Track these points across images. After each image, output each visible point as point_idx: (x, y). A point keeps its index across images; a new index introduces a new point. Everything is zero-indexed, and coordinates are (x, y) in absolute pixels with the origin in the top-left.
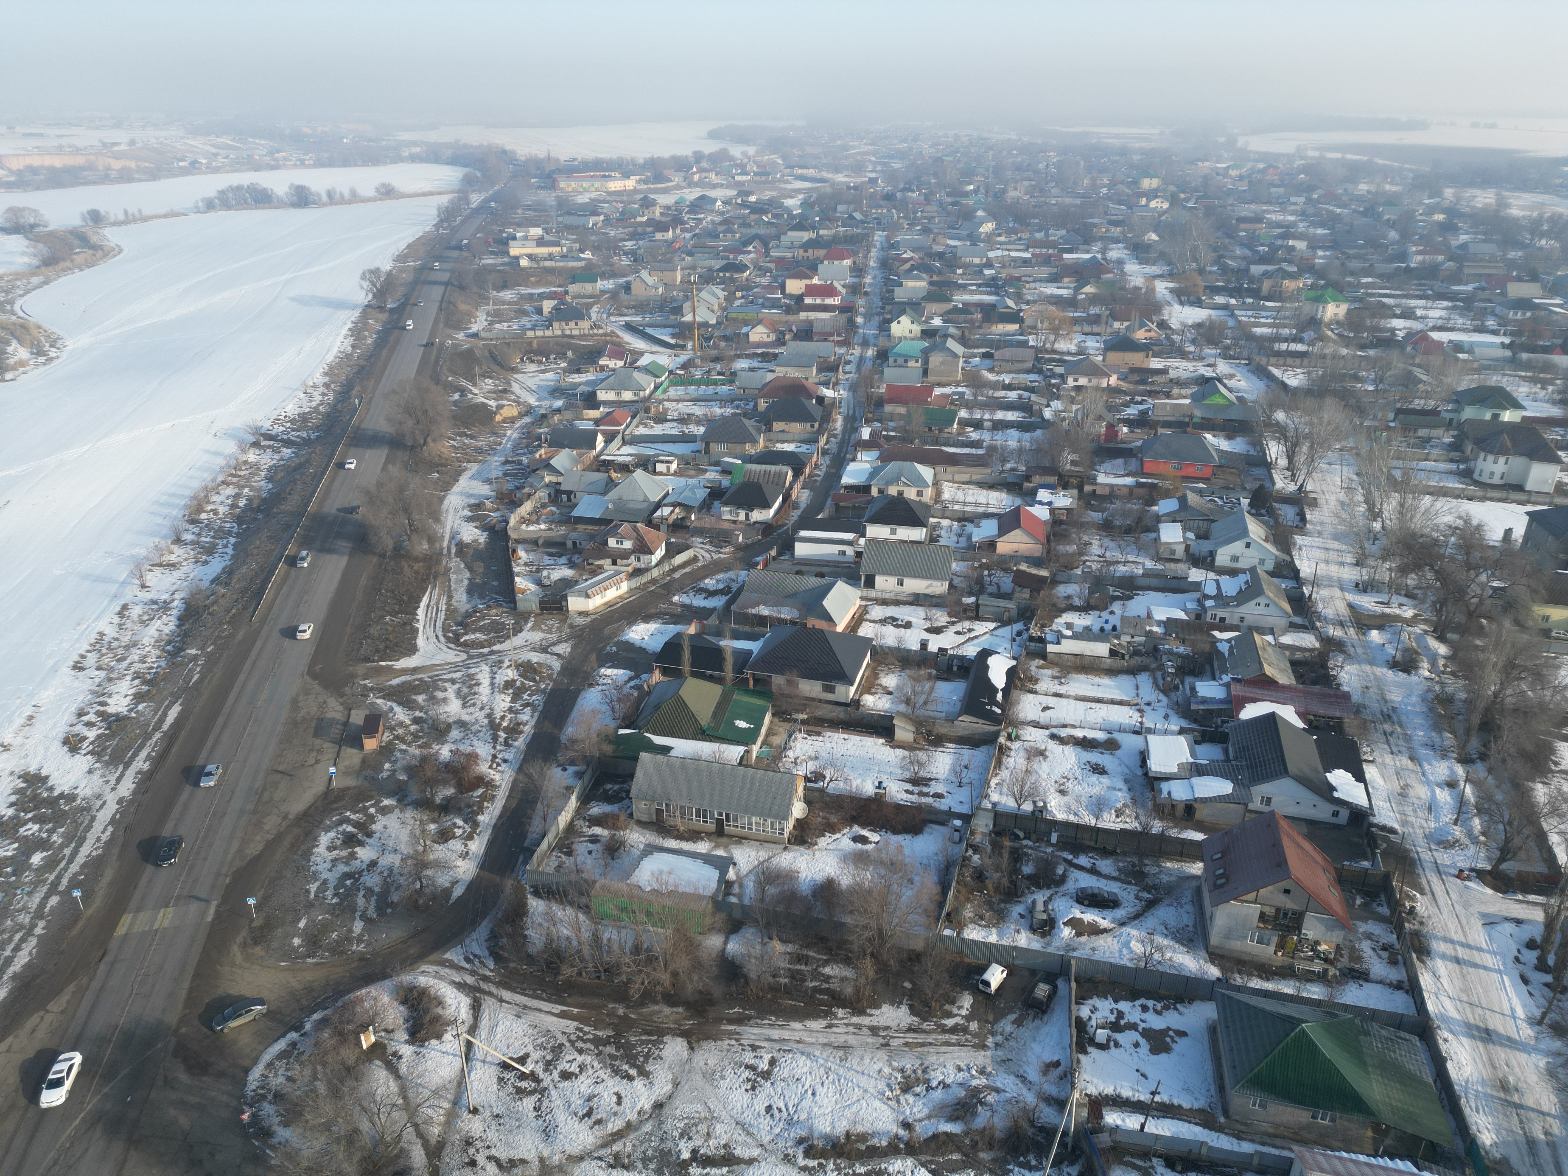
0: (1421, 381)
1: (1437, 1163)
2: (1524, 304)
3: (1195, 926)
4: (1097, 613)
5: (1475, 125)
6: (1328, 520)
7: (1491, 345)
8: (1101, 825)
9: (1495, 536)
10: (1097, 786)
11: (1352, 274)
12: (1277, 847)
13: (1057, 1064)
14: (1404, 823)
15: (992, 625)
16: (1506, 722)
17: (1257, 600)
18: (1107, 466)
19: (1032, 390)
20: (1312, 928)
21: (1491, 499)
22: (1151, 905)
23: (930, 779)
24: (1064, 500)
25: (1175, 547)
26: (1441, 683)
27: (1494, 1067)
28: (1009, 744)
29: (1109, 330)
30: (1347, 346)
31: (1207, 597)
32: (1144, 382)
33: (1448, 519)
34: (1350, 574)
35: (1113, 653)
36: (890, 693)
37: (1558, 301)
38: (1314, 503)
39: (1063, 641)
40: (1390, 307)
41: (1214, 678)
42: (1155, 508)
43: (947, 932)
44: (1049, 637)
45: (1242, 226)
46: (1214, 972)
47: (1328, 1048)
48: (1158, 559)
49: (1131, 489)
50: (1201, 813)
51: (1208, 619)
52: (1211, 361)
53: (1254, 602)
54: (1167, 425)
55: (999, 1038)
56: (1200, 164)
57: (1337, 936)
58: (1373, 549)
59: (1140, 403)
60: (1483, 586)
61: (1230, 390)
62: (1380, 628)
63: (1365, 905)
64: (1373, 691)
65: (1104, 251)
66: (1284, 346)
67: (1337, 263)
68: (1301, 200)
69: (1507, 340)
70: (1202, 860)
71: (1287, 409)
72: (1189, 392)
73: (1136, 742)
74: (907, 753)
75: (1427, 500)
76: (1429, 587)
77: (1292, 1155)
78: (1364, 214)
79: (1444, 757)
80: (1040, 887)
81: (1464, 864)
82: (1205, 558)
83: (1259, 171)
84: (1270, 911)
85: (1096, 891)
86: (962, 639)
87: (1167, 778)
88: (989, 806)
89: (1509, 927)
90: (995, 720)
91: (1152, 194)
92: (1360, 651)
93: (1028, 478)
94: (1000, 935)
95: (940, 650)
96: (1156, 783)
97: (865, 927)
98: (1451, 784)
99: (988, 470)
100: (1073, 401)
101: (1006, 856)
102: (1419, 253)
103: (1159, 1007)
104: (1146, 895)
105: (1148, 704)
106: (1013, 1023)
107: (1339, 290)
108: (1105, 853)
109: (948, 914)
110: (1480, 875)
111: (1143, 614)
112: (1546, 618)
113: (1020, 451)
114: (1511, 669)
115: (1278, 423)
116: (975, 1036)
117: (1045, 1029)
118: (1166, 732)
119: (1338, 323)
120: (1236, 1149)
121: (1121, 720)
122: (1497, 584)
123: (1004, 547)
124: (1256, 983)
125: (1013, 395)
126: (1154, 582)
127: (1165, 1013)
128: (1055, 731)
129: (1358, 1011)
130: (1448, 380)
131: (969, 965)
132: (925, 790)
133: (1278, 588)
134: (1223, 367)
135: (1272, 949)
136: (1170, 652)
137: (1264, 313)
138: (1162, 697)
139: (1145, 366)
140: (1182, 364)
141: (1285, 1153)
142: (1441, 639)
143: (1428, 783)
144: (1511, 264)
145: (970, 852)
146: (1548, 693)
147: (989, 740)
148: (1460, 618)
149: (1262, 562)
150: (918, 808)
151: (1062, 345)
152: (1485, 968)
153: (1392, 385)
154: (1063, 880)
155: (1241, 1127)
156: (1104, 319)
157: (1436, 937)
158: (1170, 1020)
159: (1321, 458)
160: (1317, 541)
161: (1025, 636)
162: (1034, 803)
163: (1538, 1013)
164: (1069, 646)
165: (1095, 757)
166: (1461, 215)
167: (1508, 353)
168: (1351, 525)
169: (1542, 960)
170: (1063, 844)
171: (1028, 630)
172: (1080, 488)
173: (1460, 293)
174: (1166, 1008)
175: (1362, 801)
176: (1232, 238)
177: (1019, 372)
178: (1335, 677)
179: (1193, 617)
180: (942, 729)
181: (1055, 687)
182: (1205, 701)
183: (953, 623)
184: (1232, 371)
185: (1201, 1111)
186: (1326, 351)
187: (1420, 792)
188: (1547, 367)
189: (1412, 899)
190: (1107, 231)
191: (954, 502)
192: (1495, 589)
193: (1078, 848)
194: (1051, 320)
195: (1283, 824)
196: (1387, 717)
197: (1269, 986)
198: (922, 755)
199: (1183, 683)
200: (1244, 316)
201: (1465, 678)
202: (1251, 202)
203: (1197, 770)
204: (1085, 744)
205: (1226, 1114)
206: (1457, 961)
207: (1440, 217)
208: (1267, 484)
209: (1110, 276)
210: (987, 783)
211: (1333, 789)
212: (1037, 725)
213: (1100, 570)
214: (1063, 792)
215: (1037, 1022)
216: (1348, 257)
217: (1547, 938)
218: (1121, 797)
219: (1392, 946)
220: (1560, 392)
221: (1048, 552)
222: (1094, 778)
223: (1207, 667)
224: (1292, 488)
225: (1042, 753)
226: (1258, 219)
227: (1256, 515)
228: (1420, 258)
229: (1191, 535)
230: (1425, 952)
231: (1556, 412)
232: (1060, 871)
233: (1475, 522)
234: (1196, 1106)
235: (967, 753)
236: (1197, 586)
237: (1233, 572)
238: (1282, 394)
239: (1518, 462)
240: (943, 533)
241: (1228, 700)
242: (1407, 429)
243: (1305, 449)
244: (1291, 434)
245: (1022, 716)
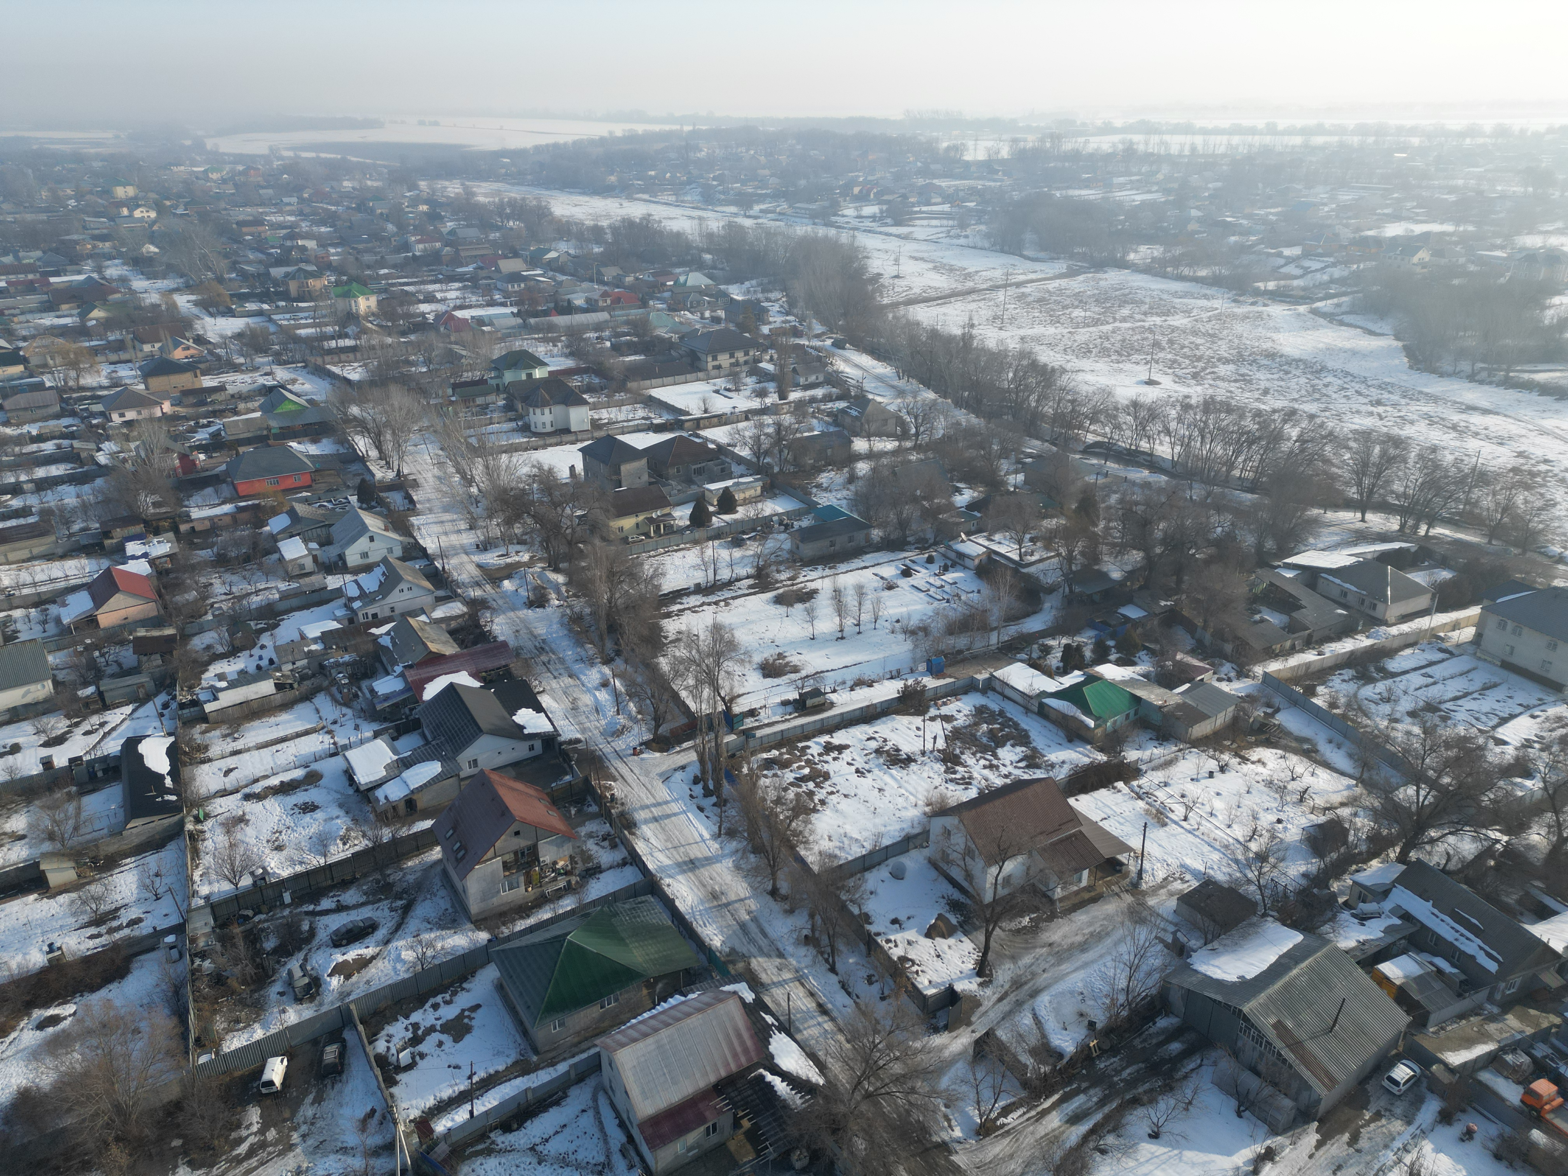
0: (462, 356)
1: (694, 983)
2: (515, 277)
3: (453, 906)
4: (246, 653)
5: (421, 123)
6: (433, 496)
7: (504, 315)
8: (332, 860)
9: (564, 474)
10: (313, 824)
11: (369, 267)
12: (496, 799)
13: (373, 1111)
14: (583, 731)
15: (128, 709)
16: (624, 620)
17: (400, 587)
18: (197, 498)
19: (71, 436)
20: (548, 854)
21: (551, 445)
22: (407, 910)
23: (117, 909)
24: (161, 547)
25: (302, 561)
26: (570, 607)
27: (704, 886)
28: (199, 827)
29: (140, 355)
30: (389, 335)
31: (352, 599)
32: (203, 403)
33: (525, 470)
34: (468, 539)
35: (279, 687)
36: (22, 837)
37: (539, 272)
38: (415, 484)
39: (221, 695)
40: (413, 294)
41: (388, 673)
42: (267, 528)
43: (203, 1059)
44: (202, 697)
45: (244, 230)
46: (483, 936)
47: (593, 944)
48: (290, 578)
49: (232, 515)
50: (422, 802)
51: (361, 620)
52: (267, 369)
53: (397, 590)
54: (247, 442)
55: (304, 1128)
56: (175, 169)
57: (568, 849)
58: (478, 511)
59: (209, 425)
60: (570, 517)
61: (298, 395)
62: (509, 577)
63: (579, 811)
64: (523, 632)
65: (99, 269)
66: (333, 344)
67: (351, 258)
68: (294, 200)
69: (515, 310)
70: (438, 844)
71: (360, 403)
72: (256, 404)
73: (337, 763)
74: (74, 895)
75: (504, 457)
76: (533, 530)
77: (597, 1049)
78: (358, 209)
79: (592, 665)
80: (290, 955)
81: (634, 743)
82: (336, 563)
83: (240, 173)
84: (509, 857)
85: (350, 926)
86: (94, 738)
87: (379, 784)
88: (201, 902)
89: (679, 775)
90: (174, 809)
91: (132, 203)
92: (500, 602)
93: (107, 534)
94: (265, 1027)
95: (72, 761)
96: (370, 794)
97: (96, 1115)
98: (605, 684)
99: (52, 538)
100: (127, 439)
101: (240, 943)
102: (419, 242)
103: (447, 996)
104: (400, 903)
105: (335, 722)
106: (313, 1104)
107: (364, 284)
108: (345, 885)
109: (198, 1040)
110: (648, 745)
111: (296, 637)
112: (621, 529)
113: (85, 507)
114: (612, 577)
115: (355, 418)
116: (275, 1144)
117: (348, 1089)
118: (362, 742)
119: (373, 314)
120: (554, 1075)
121: (313, 750)
122: (579, 513)
123: (108, 617)
124: (521, 925)
125: (49, 447)
126: (294, 602)
127: (456, 999)
128: (247, 790)
129: (603, 900)
130: (483, 351)
131: (241, 1077)
132: (115, 924)
133: (413, 570)
134: (282, 374)
135: (523, 888)
136: (337, 665)
137: (302, 315)
138: (345, 710)
139: (197, 386)
140: (239, 377)
141: (593, 1051)
142: (557, 570)
143: (589, 690)
144: (494, 244)
145: (198, 962)
146: (642, 586)
147: (176, 832)
148: (563, 549)
149: (390, 550)
150: (115, 947)
151: (88, 380)
152: (675, 815)
153: (441, 364)
154: (312, 933)
155: (551, 1055)
156: (129, 343)
157: (636, 810)
158: (463, 1000)
159: (406, 441)
160: (431, 518)
161: (174, 705)
162: (252, 874)
163: (716, 829)
164: (228, 698)
165: (300, 797)
166: (441, 205)
167: (519, 321)
168: (453, 496)
169: (706, 788)
170: (299, 899)
171: (174, 698)
172: (175, 529)
173: (465, 274)
174: (455, 993)
175: (547, 727)
176: (240, 243)
177: (45, 419)
178: (490, 631)
179: (346, 623)
180: (111, 847)
181: (230, 746)
182: (387, 697)
183: (77, 725)
184: (293, 376)
185: (516, 1063)
186: (373, 342)
187: (586, 700)
188: (551, 328)
189: (610, 788)
190: (94, 247)
191: (19, 586)
192: (579, 517)
193: (315, 896)
194: (64, 354)
195: (494, 777)
196: (541, 650)
197: (531, 921)
198: (95, 889)
199: (360, 689)
200: (283, 319)
201: (585, 595)
202: (245, 205)
203: (405, 764)
204: (285, 789)
205: (536, 1051)
206: (656, 819)
207: (424, 208)
208: (368, 477)
209: (117, 296)
210: (190, 880)
211: (523, 727)
212: (224, 793)
213: (233, 609)
214: (279, 848)
215: (338, 1086)
216: (359, 252)
217: (704, 771)
218: (342, 823)
219: (609, 835)
220: (567, 347)
221: (165, 607)
222: (307, 818)
223: (378, 665)
224: (391, 475)
225: (242, 820)
226: (258, 222)
227: (369, 509)
228: (421, 246)
229: (314, 545)
230: (631, 825)
231: (570, 363)
232: (305, 926)
233: (546, 468)
234: (510, 1061)
235: (152, 860)
236: (338, 593)
237: (368, 568)
238: (350, 390)
239: (558, 409)
240: (19, 626)
241: (408, 688)
242: (467, 400)
243: (389, 437)
244: (371, 425)
245: (203, 791)
